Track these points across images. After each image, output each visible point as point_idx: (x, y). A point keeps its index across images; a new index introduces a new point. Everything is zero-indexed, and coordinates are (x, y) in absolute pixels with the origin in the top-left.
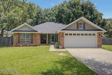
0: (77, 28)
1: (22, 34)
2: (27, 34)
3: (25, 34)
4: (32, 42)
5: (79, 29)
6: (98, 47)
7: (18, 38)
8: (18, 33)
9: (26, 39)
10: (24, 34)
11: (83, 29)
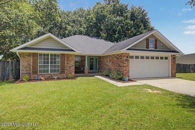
0: (147, 48)
1: (41, 55)
2: (51, 55)
3: (48, 55)
4: (63, 72)
5: (150, 49)
6: (172, 77)
7: (33, 63)
8: (33, 53)
9: (49, 65)
10: (44, 55)
11: (154, 49)
